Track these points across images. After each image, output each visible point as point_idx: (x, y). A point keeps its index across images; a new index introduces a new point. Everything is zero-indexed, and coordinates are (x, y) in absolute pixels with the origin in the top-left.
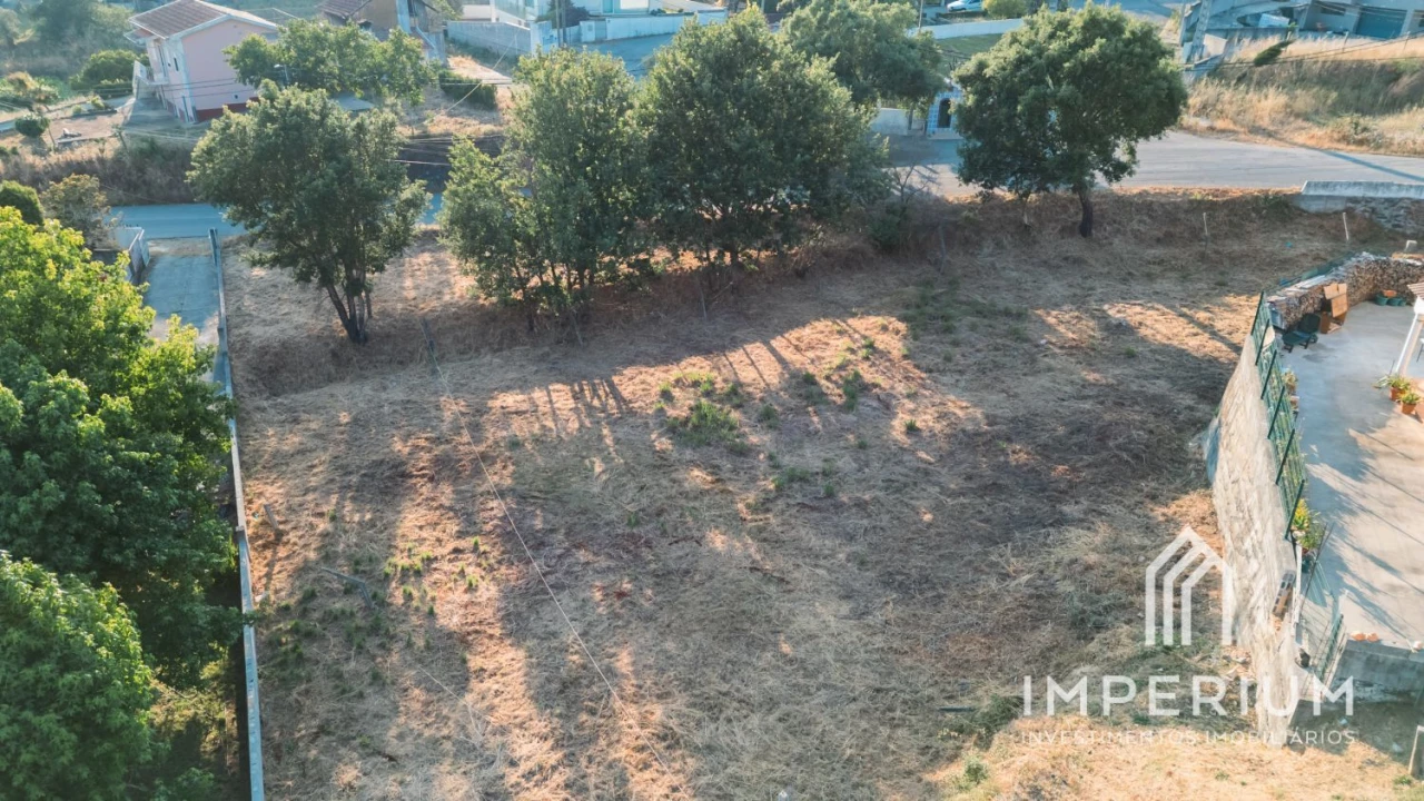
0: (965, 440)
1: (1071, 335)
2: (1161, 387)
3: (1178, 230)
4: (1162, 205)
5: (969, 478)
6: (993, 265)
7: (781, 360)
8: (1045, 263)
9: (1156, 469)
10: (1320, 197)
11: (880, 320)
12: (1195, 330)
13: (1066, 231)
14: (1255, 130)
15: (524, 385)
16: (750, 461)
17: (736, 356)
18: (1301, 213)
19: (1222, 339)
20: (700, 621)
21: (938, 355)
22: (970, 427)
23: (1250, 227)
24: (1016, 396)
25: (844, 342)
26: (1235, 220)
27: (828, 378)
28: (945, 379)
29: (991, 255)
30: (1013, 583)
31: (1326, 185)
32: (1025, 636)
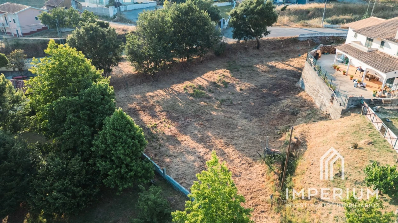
0: (253, 91)
1: (263, 69)
2: (285, 76)
3: (276, 46)
4: (272, 41)
5: (257, 96)
6: (241, 57)
7: (206, 80)
8: (251, 56)
9: (292, 90)
10: (302, 37)
11: (223, 70)
12: (287, 66)
13: (254, 48)
14: (284, 25)
15: (152, 91)
16: (211, 100)
17: (195, 80)
18: (299, 41)
19: (293, 67)
20: (220, 126)
21: (239, 75)
22: (253, 88)
23: (290, 45)
24: (258, 81)
25: (217, 75)
26: (287, 43)
27: (218, 82)
28: (243, 80)
29: (240, 55)
30: (277, 111)
31: (303, 35)
32: (283, 118)
